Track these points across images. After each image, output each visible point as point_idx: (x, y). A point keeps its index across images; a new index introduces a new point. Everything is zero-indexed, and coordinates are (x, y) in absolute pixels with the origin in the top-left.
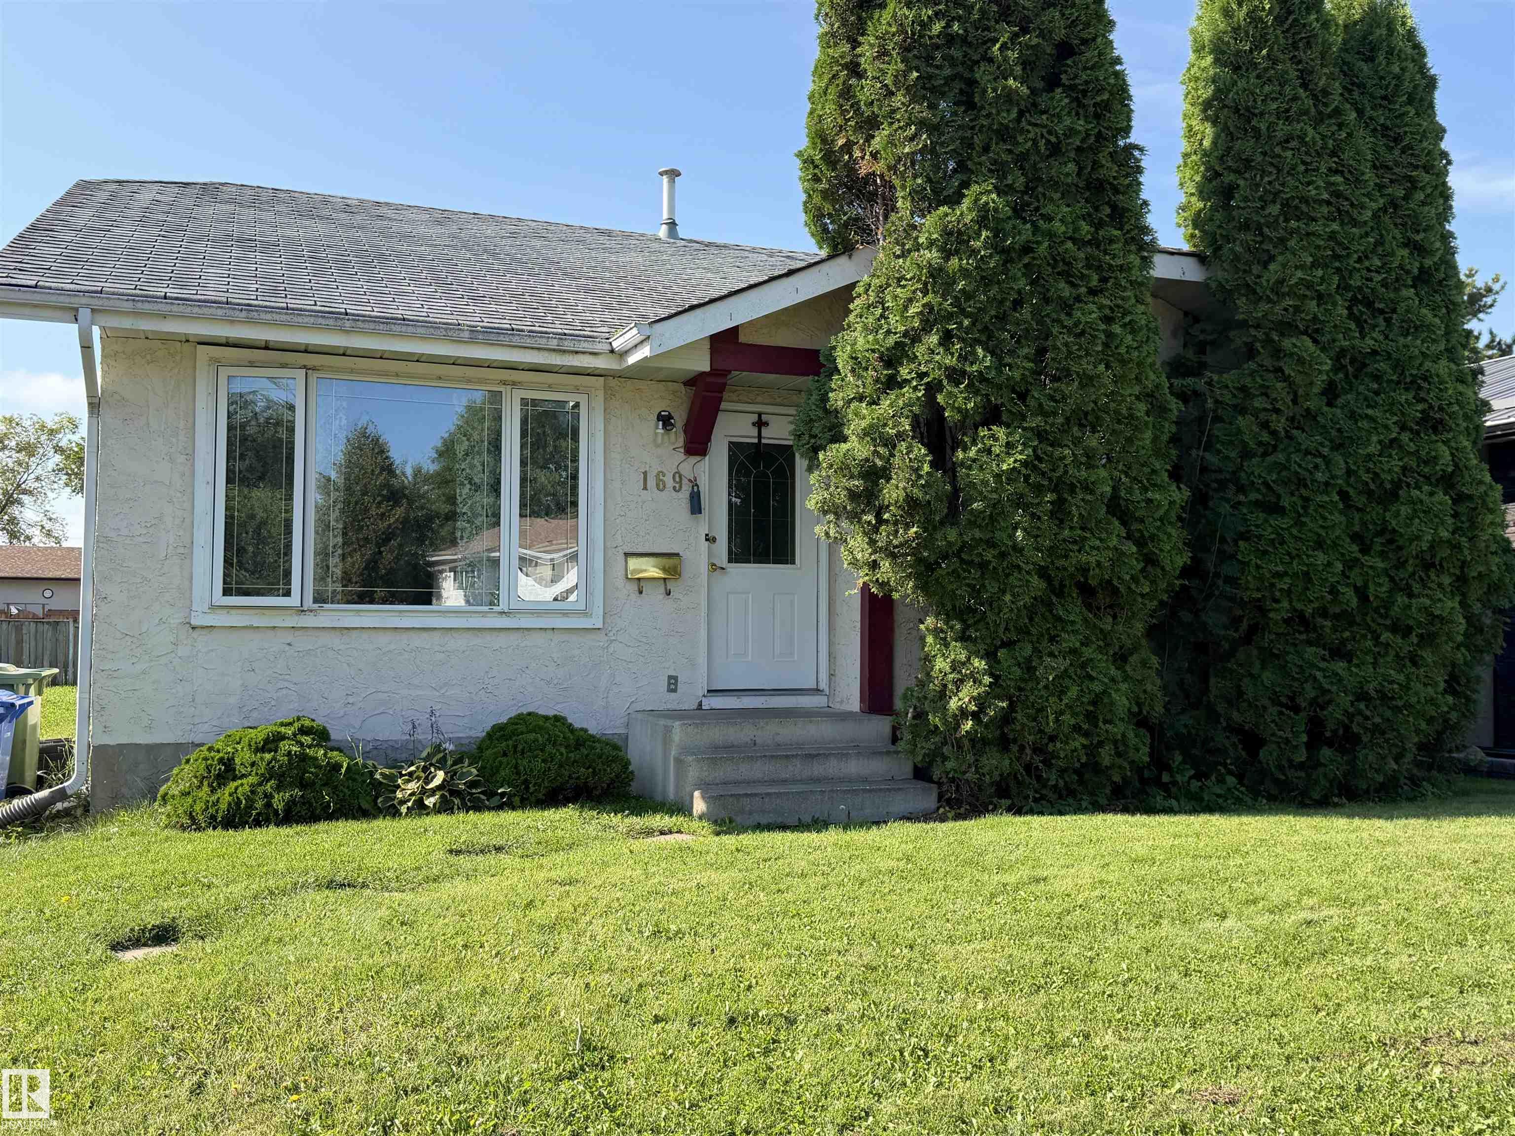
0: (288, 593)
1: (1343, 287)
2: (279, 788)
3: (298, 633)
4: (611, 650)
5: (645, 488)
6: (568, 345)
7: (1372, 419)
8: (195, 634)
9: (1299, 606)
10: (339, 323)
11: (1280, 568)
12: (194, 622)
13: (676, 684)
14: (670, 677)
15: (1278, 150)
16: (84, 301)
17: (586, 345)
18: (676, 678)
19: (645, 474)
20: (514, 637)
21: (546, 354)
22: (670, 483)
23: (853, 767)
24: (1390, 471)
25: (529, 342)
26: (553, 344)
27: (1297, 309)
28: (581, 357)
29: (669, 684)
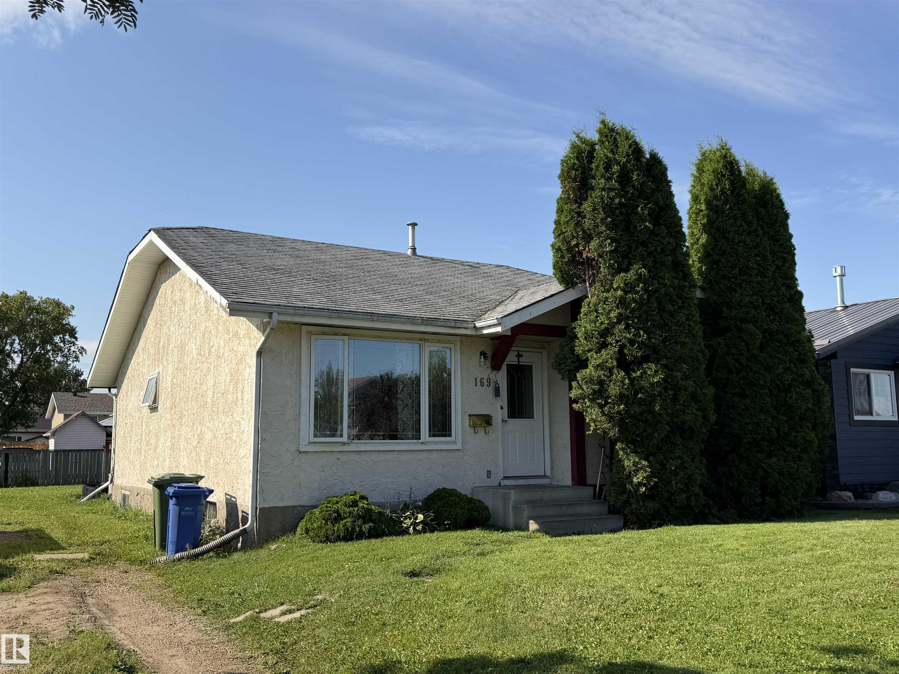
0: (341, 436)
1: (763, 303)
2: (364, 523)
3: (341, 454)
4: (464, 459)
5: (476, 385)
6: (458, 325)
7: (778, 358)
8: (301, 455)
9: (755, 437)
10: (373, 317)
11: (748, 421)
12: (302, 449)
13: (490, 474)
14: (488, 471)
15: (736, 247)
16: (275, 309)
17: (465, 325)
18: (490, 471)
19: (476, 379)
20: (426, 455)
21: (448, 329)
22: (486, 383)
23: (586, 509)
24: (788, 380)
25: (443, 324)
26: (453, 324)
27: (747, 313)
28: (461, 329)
29: (488, 474)
